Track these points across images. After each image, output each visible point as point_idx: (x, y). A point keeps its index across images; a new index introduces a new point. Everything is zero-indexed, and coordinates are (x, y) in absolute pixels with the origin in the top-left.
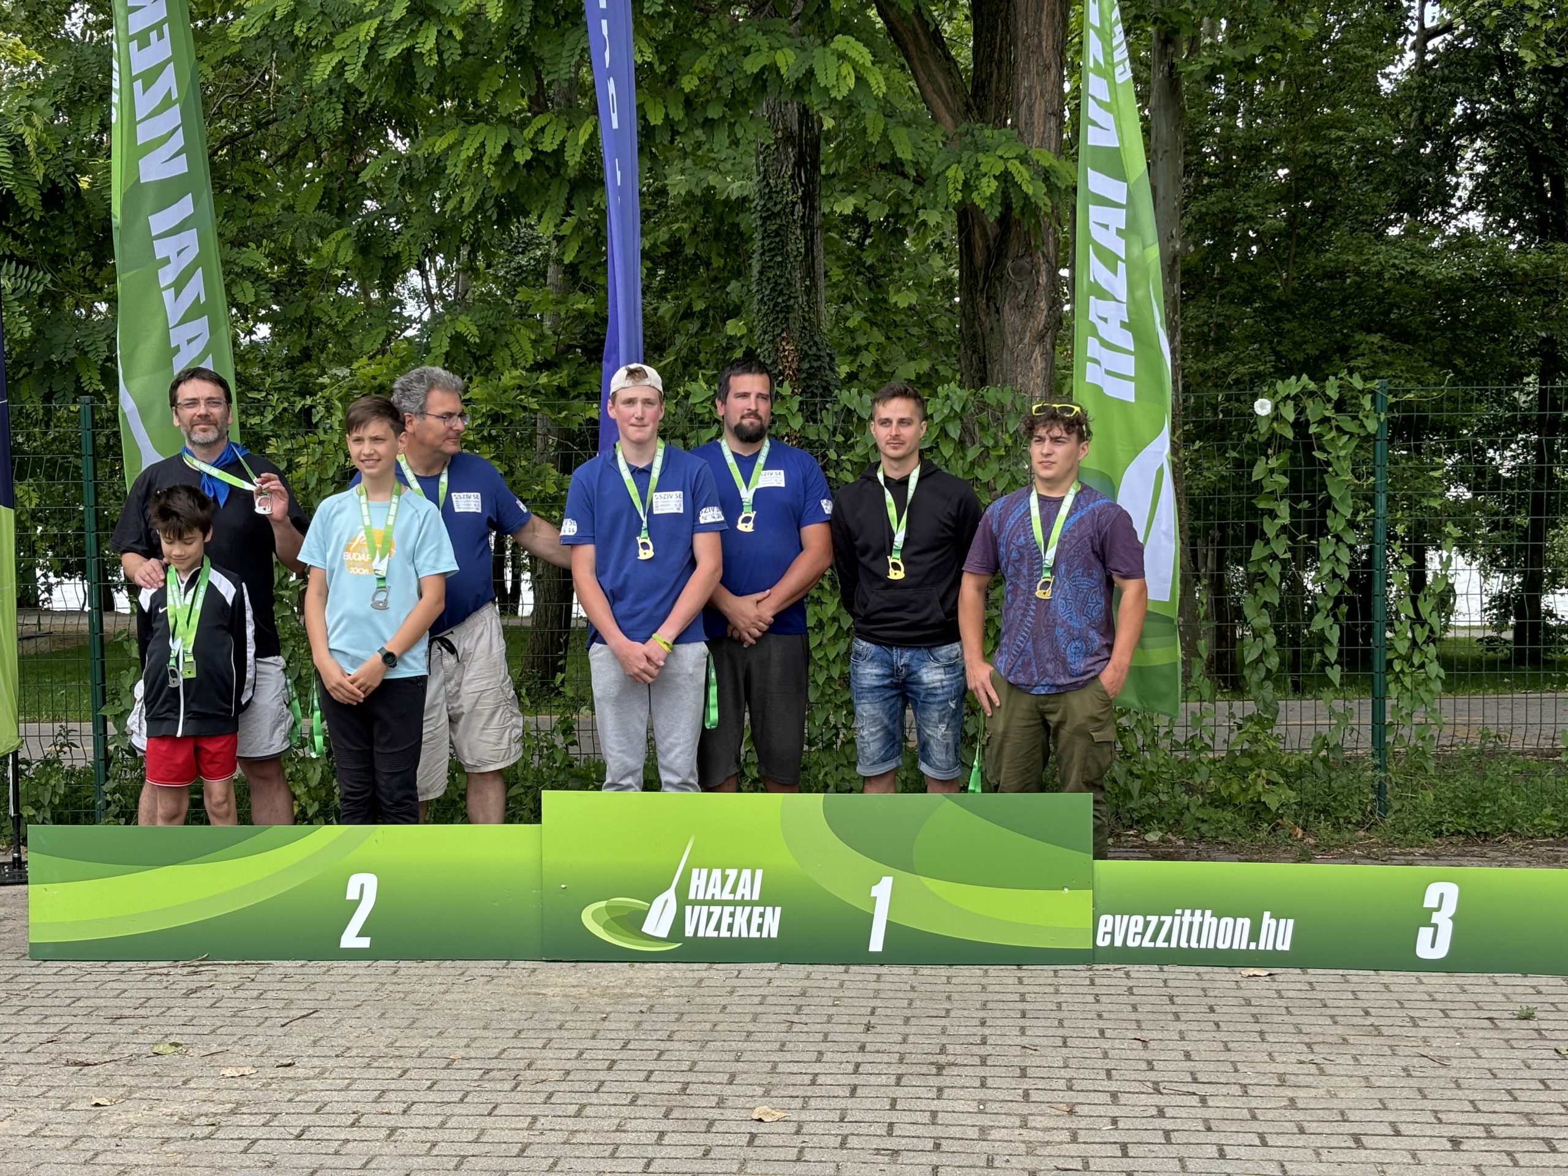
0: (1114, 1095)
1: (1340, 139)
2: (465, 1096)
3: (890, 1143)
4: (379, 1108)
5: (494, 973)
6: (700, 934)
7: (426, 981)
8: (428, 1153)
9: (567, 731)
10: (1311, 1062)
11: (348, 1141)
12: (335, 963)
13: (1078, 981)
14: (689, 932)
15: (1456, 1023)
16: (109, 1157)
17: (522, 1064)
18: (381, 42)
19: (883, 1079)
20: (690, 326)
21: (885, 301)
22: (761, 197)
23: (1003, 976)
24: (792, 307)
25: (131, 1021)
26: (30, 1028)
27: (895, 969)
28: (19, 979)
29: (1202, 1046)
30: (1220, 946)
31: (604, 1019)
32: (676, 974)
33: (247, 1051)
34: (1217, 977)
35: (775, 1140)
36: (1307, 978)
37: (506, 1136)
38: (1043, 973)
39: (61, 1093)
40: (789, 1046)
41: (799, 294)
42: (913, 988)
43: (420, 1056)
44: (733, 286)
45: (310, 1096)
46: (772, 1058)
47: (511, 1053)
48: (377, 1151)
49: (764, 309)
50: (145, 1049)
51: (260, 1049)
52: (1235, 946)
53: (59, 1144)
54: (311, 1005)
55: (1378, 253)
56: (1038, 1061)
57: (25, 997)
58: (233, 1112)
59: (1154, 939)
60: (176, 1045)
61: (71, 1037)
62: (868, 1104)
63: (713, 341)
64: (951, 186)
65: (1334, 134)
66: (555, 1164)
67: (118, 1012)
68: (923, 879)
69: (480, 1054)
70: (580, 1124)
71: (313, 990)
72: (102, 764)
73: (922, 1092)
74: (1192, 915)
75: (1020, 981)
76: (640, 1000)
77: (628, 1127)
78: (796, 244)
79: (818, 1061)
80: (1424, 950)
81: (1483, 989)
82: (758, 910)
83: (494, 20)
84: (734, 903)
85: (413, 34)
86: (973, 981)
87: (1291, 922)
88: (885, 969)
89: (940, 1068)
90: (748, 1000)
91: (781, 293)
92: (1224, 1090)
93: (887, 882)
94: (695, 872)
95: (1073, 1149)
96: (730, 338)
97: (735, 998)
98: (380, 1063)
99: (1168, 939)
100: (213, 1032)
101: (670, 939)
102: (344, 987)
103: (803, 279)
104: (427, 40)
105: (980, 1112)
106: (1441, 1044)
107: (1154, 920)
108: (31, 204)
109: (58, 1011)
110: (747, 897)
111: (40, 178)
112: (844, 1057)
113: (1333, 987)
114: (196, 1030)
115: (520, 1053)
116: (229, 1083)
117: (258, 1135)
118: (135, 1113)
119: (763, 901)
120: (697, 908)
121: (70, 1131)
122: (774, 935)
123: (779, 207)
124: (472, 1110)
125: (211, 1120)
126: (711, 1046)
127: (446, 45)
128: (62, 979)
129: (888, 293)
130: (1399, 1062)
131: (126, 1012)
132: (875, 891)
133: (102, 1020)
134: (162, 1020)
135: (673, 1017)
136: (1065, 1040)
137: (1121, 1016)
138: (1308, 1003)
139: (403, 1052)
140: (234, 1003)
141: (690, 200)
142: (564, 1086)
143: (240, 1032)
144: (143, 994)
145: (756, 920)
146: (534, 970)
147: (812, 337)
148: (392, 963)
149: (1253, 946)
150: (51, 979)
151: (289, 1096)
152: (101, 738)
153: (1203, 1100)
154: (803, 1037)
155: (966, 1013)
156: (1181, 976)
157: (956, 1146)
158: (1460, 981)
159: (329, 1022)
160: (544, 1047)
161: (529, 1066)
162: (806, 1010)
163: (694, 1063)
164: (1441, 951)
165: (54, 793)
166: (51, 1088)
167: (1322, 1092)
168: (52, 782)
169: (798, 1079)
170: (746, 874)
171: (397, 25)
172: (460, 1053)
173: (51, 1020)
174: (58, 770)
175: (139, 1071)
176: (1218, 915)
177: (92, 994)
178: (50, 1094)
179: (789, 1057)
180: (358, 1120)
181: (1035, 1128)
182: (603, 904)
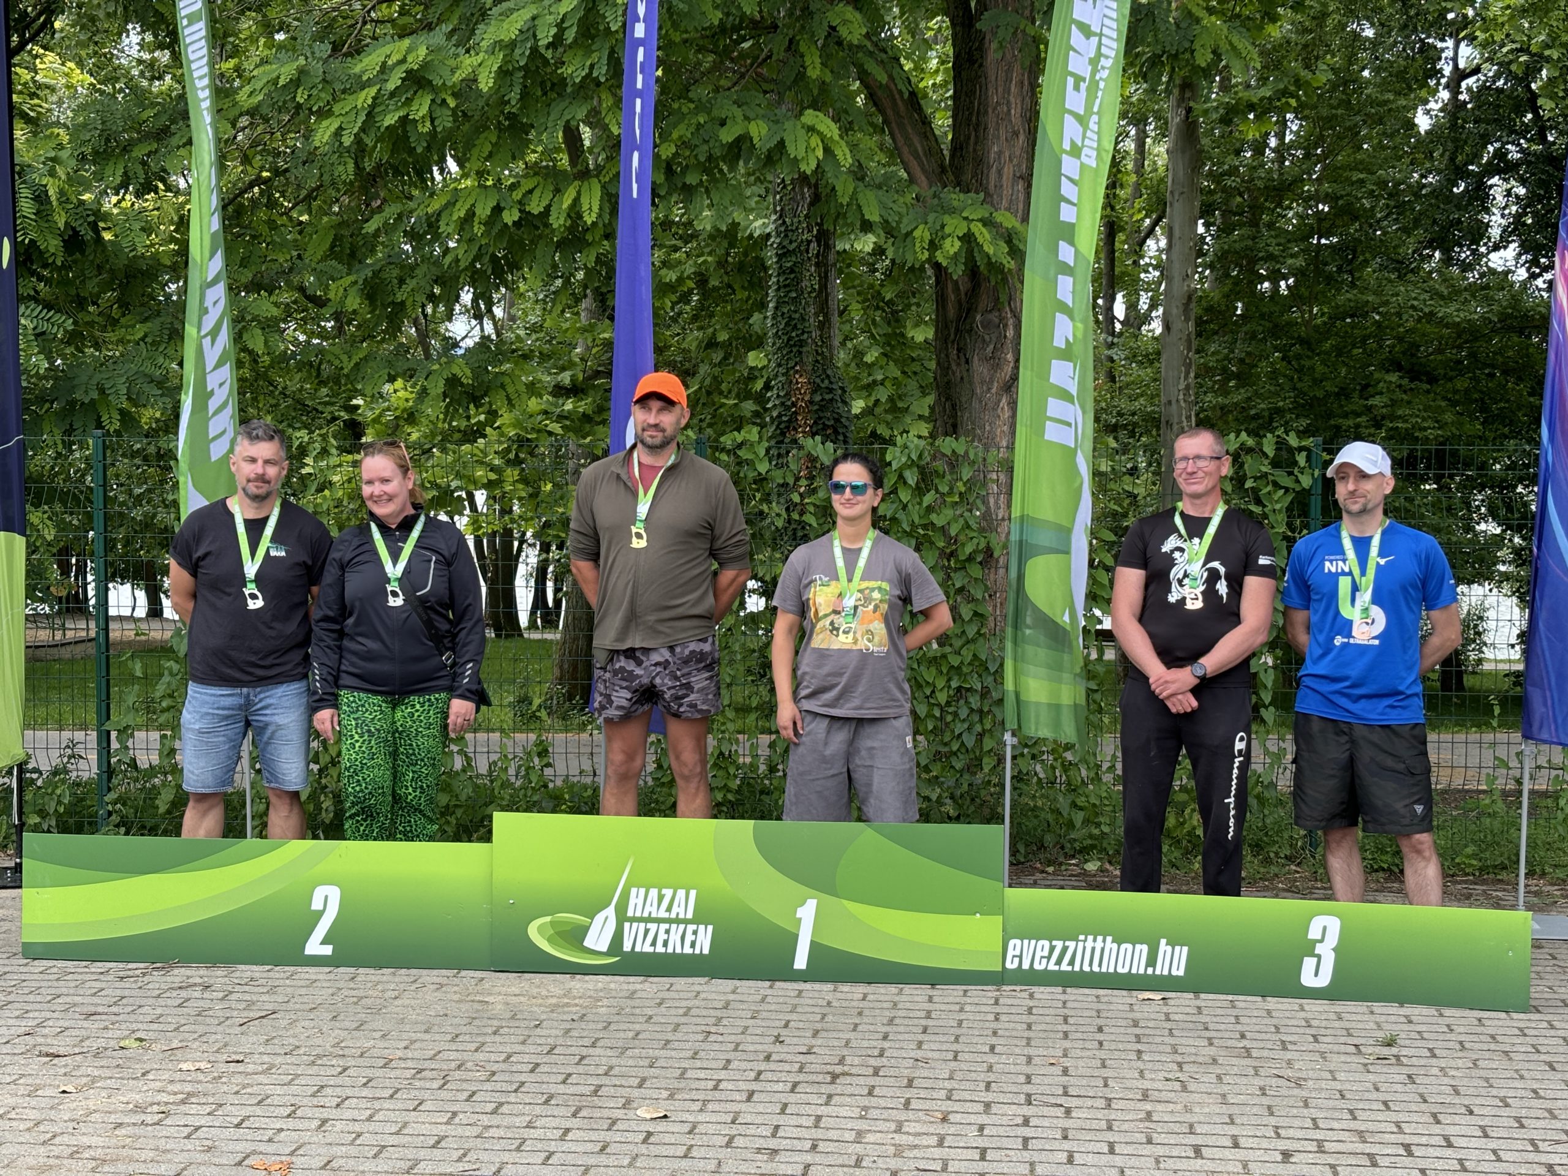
0: (988, 1105)
1: (1362, 182)
2: (396, 1092)
3: (772, 1144)
4: (315, 1101)
5: (445, 981)
6: (638, 949)
7: (380, 987)
8: (352, 1143)
9: (543, 753)
10: (1177, 1080)
11: (282, 1130)
12: (299, 969)
13: (985, 1001)
14: (627, 947)
15: (1323, 1047)
16: (65, 1139)
17: (453, 1065)
18: (377, 110)
19: (780, 1087)
20: (714, 356)
21: (903, 335)
22: (778, 235)
23: (915, 995)
24: (805, 341)
25: (104, 1017)
26: (11, 1022)
27: (817, 986)
28: (8, 976)
29: (1081, 1063)
30: (1120, 970)
31: (537, 1026)
32: (612, 986)
33: (205, 1047)
34: (1114, 1000)
35: (668, 1139)
36: (1198, 1003)
37: (425, 1129)
38: (952, 993)
39: (30, 1081)
40: (702, 1054)
41: (812, 329)
42: (829, 1003)
43: (361, 1056)
44: (756, 317)
45: (255, 1089)
46: (683, 1065)
47: (444, 1055)
48: (306, 1139)
49: (779, 343)
50: (113, 1044)
51: (217, 1045)
52: (1134, 971)
53: (22, 1126)
54: (270, 1007)
55: (1397, 295)
56: (926, 1074)
57: (10, 993)
58: (183, 1102)
59: (1059, 962)
60: (141, 1040)
61: (46, 1031)
62: (760, 1108)
63: (734, 372)
64: (918, 245)
65: (1357, 176)
66: (465, 1155)
67: (93, 1009)
68: (845, 902)
69: (417, 1054)
70: (495, 1120)
71: (275, 993)
72: (105, 776)
73: (814, 1099)
74: (1095, 940)
75: (930, 999)
76: (574, 1009)
77: (538, 1124)
78: (810, 280)
79: (725, 1068)
80: (1308, 979)
81: (1359, 1017)
82: (691, 928)
83: (485, 90)
84: (670, 921)
85: (409, 102)
86: (887, 998)
87: (1185, 949)
88: (808, 986)
89: (835, 1077)
90: (673, 1012)
91: (795, 327)
92: (1089, 1102)
93: (811, 905)
94: (634, 891)
95: (937, 1153)
96: (752, 368)
97: (663, 1009)
98: (325, 1061)
99: (1072, 963)
100: (176, 1029)
101: (609, 953)
102: (303, 991)
103: (817, 315)
104: (421, 108)
105: (861, 1117)
106: (1305, 1065)
107: (1059, 944)
108: (52, 250)
109: (38, 1006)
110: (681, 916)
111: (61, 225)
112: (749, 1065)
113: (1219, 1012)
114: (161, 1027)
115: (453, 1055)
116: (184, 1076)
117: (203, 1122)
118: (95, 1099)
119: (697, 920)
120: (635, 925)
121: (34, 1115)
122: (706, 951)
123: (794, 245)
124: (400, 1106)
125: (163, 1109)
126: (629, 1053)
127: (438, 113)
128: (46, 977)
129: (905, 327)
130: (1259, 1082)
131: (100, 1009)
132: (800, 913)
133: (77, 1016)
134: (132, 1017)
135: (600, 1026)
136: (956, 1054)
137: (1014, 1033)
138: (1191, 1026)
139: (346, 1052)
140: (201, 1003)
141: (716, 235)
142: (488, 1086)
143: (201, 1029)
144: (119, 993)
145: (689, 938)
146: (482, 979)
147: (824, 371)
148: (352, 970)
149: (1150, 971)
150: (36, 977)
151: (236, 1089)
152: (105, 752)
153: (1068, 1111)
154: (716, 1047)
155: (872, 1028)
156: (1081, 998)
157: (830, 1147)
158: (1338, 1009)
159: (284, 1023)
160: (476, 1050)
161: (459, 1067)
162: (725, 1022)
163: (611, 1068)
164: (1323, 980)
165: (59, 803)
166: (22, 1076)
167: (1179, 1107)
168: (58, 792)
169: (702, 1085)
170: (681, 893)
171: (392, 94)
172: (399, 1054)
173: (31, 1015)
174: (63, 781)
175: (104, 1063)
176: (1119, 941)
177: (72, 991)
178: (21, 1081)
179: (698, 1064)
180: (294, 1112)
181: (908, 1133)
182: (548, 919)
